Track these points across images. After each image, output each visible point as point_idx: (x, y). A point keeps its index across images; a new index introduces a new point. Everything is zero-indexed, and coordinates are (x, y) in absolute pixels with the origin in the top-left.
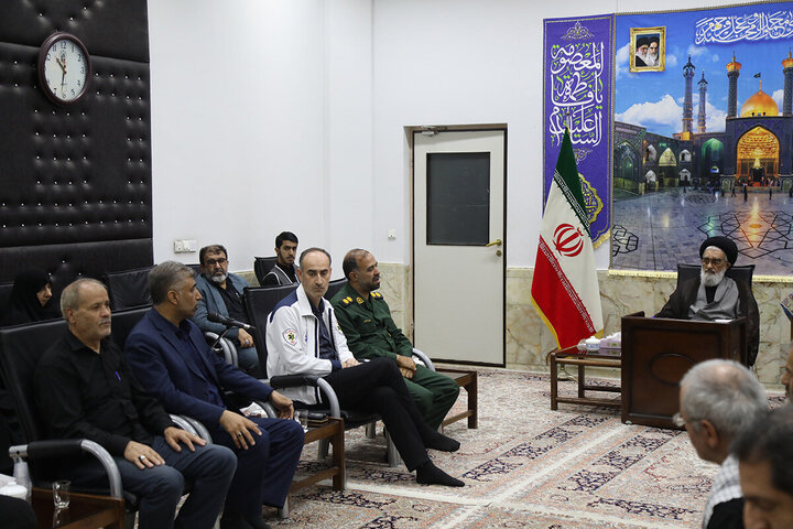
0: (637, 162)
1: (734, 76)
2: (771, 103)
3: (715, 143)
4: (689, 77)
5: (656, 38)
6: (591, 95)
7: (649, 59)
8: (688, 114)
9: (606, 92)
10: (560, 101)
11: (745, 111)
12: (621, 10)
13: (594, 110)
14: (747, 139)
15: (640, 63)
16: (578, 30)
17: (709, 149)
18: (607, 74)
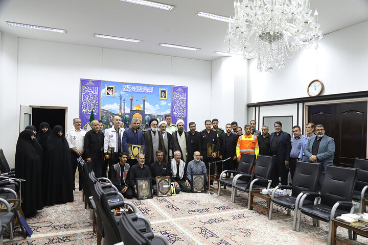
0: (107, 120)
1: (132, 100)
2: (140, 107)
3: (127, 116)
4: (121, 99)
5: (112, 88)
6: (94, 101)
7: (110, 93)
8: (121, 108)
9: (99, 101)
10: (85, 101)
11: (134, 109)
12: (102, 80)
13: (95, 105)
14: (135, 115)
15: (108, 94)
16: (90, 83)
17: (126, 117)
18: (99, 96)
